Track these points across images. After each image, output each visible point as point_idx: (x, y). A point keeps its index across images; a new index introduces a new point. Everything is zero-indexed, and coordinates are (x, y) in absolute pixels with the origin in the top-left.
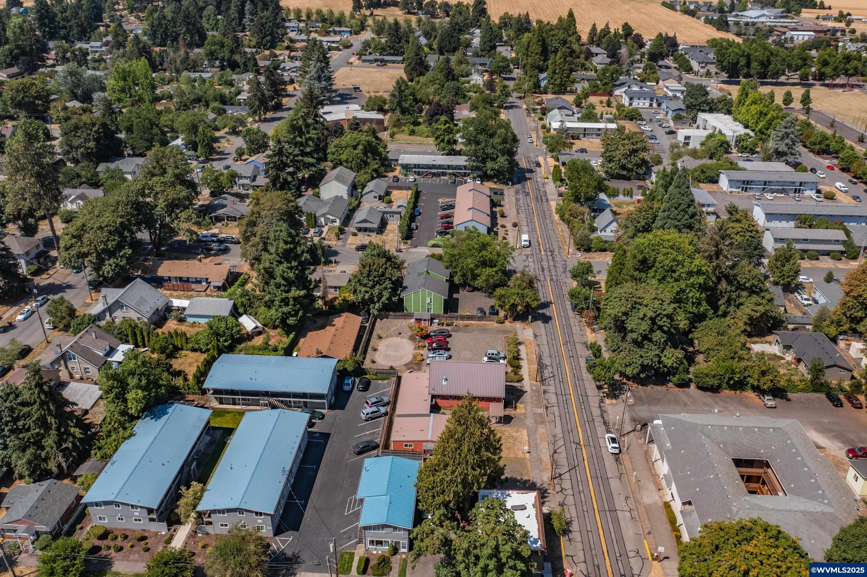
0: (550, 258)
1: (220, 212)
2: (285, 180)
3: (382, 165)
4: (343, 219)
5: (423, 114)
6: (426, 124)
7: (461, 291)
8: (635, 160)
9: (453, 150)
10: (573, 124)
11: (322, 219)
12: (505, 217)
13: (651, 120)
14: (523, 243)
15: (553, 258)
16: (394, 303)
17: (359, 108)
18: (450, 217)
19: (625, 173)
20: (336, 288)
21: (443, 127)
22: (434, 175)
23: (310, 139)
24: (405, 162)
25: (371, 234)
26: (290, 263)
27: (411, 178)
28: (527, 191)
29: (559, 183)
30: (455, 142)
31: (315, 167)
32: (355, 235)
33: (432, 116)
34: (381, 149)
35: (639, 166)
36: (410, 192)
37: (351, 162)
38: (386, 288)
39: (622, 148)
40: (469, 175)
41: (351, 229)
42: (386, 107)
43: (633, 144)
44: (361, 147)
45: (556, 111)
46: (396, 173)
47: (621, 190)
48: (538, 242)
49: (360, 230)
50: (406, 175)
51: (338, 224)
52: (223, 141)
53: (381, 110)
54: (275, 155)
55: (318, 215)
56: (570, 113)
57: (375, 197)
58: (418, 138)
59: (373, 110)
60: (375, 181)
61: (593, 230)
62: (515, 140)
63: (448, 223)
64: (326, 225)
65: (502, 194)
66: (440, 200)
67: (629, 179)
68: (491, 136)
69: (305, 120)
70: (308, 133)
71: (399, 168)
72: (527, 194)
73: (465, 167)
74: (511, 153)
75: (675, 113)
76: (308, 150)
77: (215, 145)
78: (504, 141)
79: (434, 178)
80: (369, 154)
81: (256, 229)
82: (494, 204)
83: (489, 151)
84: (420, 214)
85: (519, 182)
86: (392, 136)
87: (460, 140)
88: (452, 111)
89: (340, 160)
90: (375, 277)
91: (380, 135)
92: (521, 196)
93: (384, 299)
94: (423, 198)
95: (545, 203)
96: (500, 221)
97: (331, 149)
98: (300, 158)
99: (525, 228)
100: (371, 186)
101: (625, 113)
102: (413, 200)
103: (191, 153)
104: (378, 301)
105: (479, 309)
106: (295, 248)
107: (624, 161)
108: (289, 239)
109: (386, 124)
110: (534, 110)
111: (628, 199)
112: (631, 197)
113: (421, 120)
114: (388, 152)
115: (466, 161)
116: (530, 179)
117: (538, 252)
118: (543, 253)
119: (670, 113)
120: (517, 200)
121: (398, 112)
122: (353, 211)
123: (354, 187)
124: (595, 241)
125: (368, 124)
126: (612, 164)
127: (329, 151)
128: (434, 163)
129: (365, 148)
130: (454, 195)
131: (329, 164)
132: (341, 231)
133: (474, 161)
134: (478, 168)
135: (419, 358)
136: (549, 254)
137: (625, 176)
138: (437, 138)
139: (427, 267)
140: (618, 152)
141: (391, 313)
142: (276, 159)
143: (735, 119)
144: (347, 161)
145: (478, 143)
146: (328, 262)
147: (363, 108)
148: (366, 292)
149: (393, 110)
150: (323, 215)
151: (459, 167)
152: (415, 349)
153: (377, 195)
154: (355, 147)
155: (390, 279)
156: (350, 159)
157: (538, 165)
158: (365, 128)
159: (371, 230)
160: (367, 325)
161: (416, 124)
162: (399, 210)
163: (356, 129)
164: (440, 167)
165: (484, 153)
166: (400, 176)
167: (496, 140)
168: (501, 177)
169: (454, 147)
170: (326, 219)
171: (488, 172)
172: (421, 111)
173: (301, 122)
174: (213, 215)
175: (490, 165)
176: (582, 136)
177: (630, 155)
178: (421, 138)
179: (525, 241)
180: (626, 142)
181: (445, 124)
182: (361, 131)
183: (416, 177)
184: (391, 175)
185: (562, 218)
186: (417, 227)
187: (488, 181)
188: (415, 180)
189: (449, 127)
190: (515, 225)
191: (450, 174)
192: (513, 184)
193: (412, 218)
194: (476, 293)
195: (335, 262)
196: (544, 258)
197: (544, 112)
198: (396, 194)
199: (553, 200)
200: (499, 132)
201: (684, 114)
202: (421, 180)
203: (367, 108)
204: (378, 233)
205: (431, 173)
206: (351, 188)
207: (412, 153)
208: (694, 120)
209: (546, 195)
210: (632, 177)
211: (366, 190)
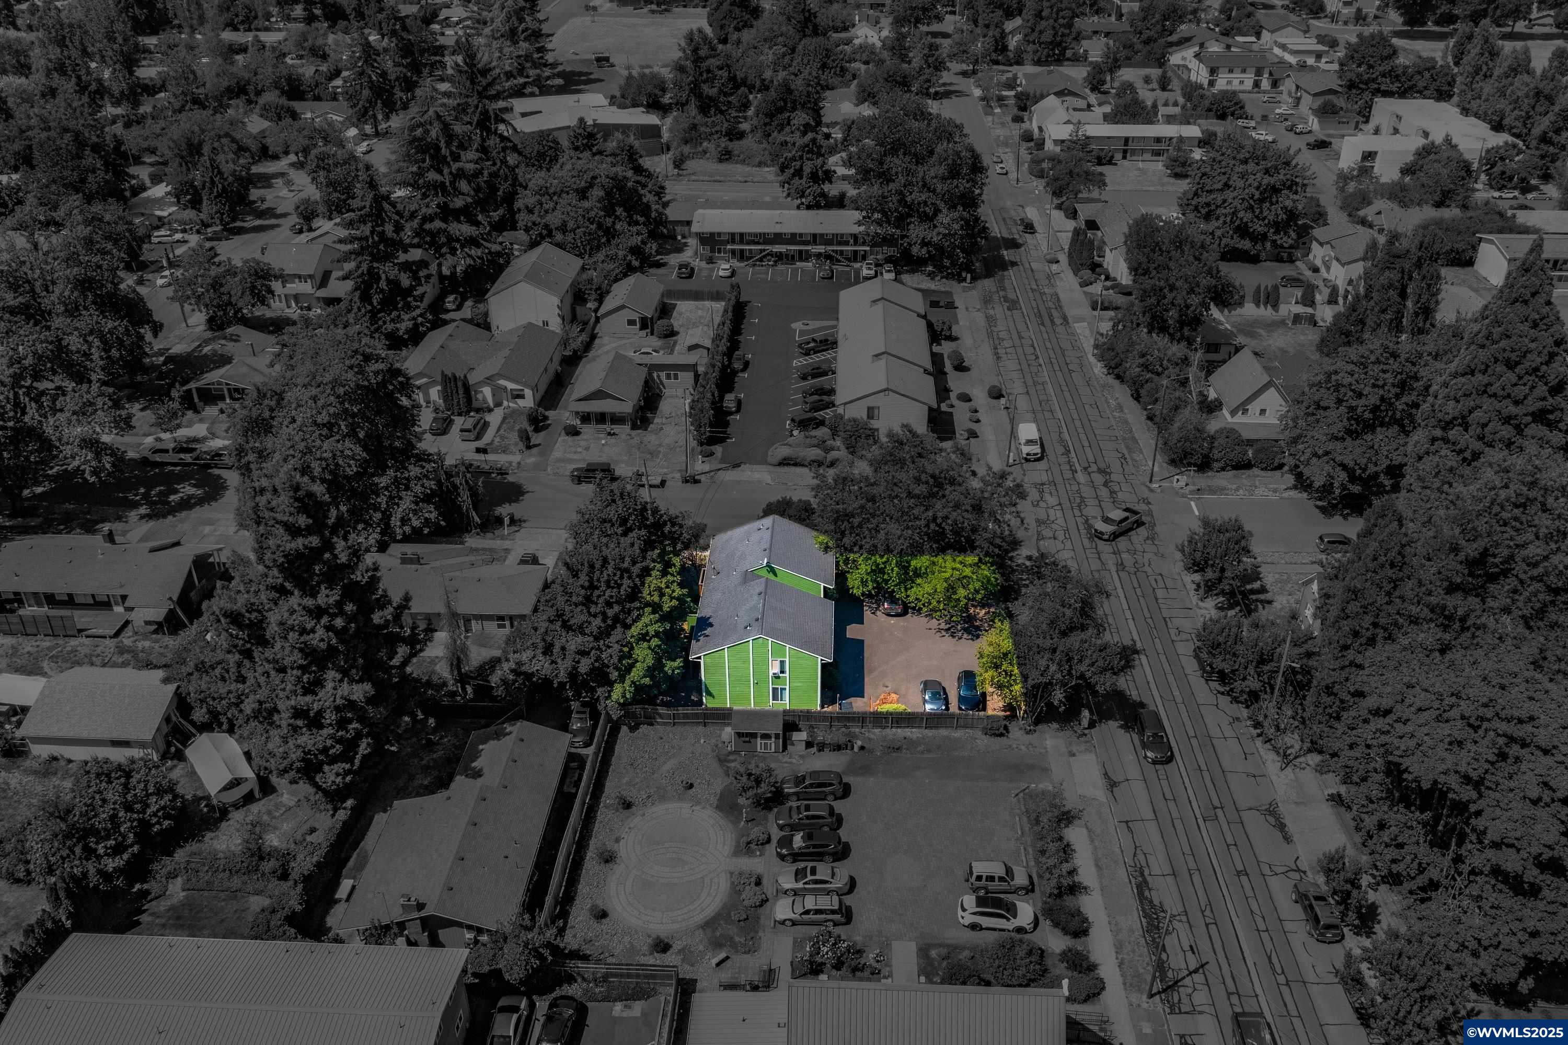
0: (1104, 493)
1: (213, 377)
2: (394, 283)
3: (653, 235)
4: (543, 388)
5: (750, 112)
6: (759, 134)
7: (867, 613)
8: (1273, 212)
9: (823, 195)
10: (1098, 129)
11: (487, 391)
12: (966, 369)
13: (1265, 118)
14: (1026, 449)
15: (1112, 493)
16: (670, 679)
17: (605, 102)
18: (825, 374)
19: (1246, 244)
20: (501, 618)
21: (800, 142)
22: (780, 257)
23: (460, 174)
24: (708, 228)
25: (617, 428)
26: (314, 595)
27: (723, 268)
28: (1012, 296)
29: (1087, 274)
30: (829, 176)
31: (478, 246)
32: (573, 432)
33: (771, 115)
34: (649, 198)
35: (1279, 227)
36: (719, 306)
37: (574, 230)
38: (644, 637)
39: (1240, 183)
40: (864, 258)
41: (562, 415)
42: (666, 99)
43: (1267, 172)
44: (597, 193)
45: (1052, 101)
46: (686, 256)
47: (1249, 291)
48: (1062, 441)
49: (586, 418)
50: (710, 261)
51: (528, 402)
52: (279, 182)
53: (654, 105)
54: (362, 220)
55: (473, 379)
56: (1082, 104)
57: (631, 322)
58: (740, 168)
59: (635, 105)
60: (631, 280)
61: (1211, 407)
62: (977, 167)
63: (821, 391)
64: (498, 404)
65: (951, 306)
66: (797, 326)
67: (1254, 260)
68: (919, 160)
69: (446, 127)
70: (456, 158)
71: (692, 242)
72: (1013, 305)
73: (855, 237)
74: (970, 201)
75: (1320, 101)
76: (458, 203)
77: (255, 194)
78: (954, 173)
79: (781, 267)
80: (619, 211)
81: (269, 442)
82: (935, 335)
83: (916, 196)
84: (746, 365)
85: (989, 274)
86: (678, 164)
87: (841, 171)
88: (816, 104)
89: (546, 226)
90: (609, 604)
91: (647, 162)
92: (998, 311)
93: (637, 673)
94: (753, 320)
95: (1060, 329)
96: (956, 382)
97: (525, 199)
98: (438, 224)
99: (1022, 403)
100: (620, 293)
101: (1207, 103)
102: (727, 329)
103: (190, 214)
104: (622, 679)
105: (927, 685)
106: (328, 546)
107: (1246, 216)
108: (303, 521)
109: (666, 136)
110: (1001, 99)
111: (1266, 312)
112: (1275, 306)
113: (745, 126)
114: (665, 205)
115: (859, 223)
116: (1014, 264)
117: (1068, 474)
118: (1081, 477)
119: (1307, 100)
120: (991, 321)
121: (692, 110)
122: (572, 361)
123: (578, 296)
124: (1221, 441)
125: (618, 135)
126: (1214, 224)
127: (519, 204)
128: (778, 229)
129: (609, 194)
130: (832, 311)
131: (521, 235)
132: (538, 422)
133: (879, 223)
134: (888, 241)
135: (750, 895)
136: (1099, 479)
137: (1246, 252)
138: (783, 169)
139: (770, 550)
140: (1229, 195)
141: (662, 710)
142: (366, 229)
143: (1465, 111)
144: (563, 228)
145: (885, 176)
146: (490, 524)
147: (613, 100)
148: (584, 653)
149: (681, 105)
150: (489, 380)
151: (839, 239)
152: (737, 852)
153: (636, 317)
154: (583, 194)
155: (656, 608)
156: (571, 225)
157: (1029, 228)
158: (611, 145)
159: (617, 419)
160: (590, 751)
161: (735, 135)
162: (691, 358)
163: (588, 147)
164: (793, 238)
165: (902, 201)
166: (697, 263)
167: (933, 170)
168: (947, 263)
169: (826, 187)
170: (498, 391)
171: (915, 250)
172: (745, 106)
173: (435, 131)
174: (192, 385)
175: (917, 231)
176: (1118, 156)
177: (1262, 201)
178: (748, 169)
179: (1029, 442)
180: (1251, 166)
181: (804, 134)
182: (600, 153)
183: (736, 264)
184: (674, 260)
185: (1116, 370)
186: (739, 403)
187: (913, 271)
188: (733, 274)
189: (814, 140)
190: (996, 394)
191: (819, 255)
192: (974, 279)
193: (726, 381)
194: (911, 620)
195: (513, 522)
196: (1087, 492)
197: (1025, 103)
198: (685, 309)
199: (1081, 319)
200: (939, 149)
201: (1340, 102)
202: (747, 271)
203: (621, 101)
204: (634, 427)
205: (771, 254)
206: (569, 299)
207: (726, 205)
208: (1365, 115)
209: (1059, 307)
210: (1263, 255)
211: (610, 303)
